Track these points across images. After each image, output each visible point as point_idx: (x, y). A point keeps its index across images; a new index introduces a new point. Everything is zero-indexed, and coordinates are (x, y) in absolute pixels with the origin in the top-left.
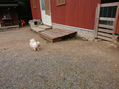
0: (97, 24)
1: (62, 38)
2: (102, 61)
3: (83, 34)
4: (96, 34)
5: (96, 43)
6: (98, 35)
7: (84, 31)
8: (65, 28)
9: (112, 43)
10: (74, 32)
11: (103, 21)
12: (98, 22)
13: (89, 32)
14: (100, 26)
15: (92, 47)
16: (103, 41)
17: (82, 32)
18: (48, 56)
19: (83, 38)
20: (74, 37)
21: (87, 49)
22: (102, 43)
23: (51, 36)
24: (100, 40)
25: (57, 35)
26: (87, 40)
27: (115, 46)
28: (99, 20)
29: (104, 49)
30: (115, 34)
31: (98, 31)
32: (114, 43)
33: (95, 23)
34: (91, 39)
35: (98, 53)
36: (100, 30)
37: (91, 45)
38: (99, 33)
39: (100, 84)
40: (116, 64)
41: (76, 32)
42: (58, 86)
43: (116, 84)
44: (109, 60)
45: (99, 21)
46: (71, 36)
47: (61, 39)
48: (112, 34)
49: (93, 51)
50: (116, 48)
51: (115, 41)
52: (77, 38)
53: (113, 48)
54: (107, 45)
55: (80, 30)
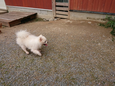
0: (54, 3)
1: (21, 21)
2: (60, 35)
3: (43, 15)
4: (55, 14)
6: (56, 14)
7: (43, 11)
8: (23, 10)
9: (68, 20)
10: (34, 13)
13: (49, 12)
14: (57, 5)
15: (52, 26)
16: (62, 19)
17: (42, 13)
18: (4, 41)
19: (44, 19)
20: (35, 19)
21: (47, 28)
22: (60, 21)
23: (6, 19)
24: (58, 19)
25: (15, 18)
26: (48, 21)
27: (71, 22)
29: (62, 25)
30: (70, 11)
31: (56, 10)
32: (70, 19)
33: (52, 2)
35: (57, 29)
36: (58, 8)
38: (57, 12)
39: (60, 53)
40: (72, 35)
41: (36, 14)
42: (18, 65)
43: (72, 50)
44: (67, 34)
46: (31, 18)
47: (21, 23)
48: (67, 11)
49: (53, 29)
50: (71, 23)
51: (71, 18)
52: (38, 20)
53: (69, 23)
54: (64, 22)
55: (40, 11)
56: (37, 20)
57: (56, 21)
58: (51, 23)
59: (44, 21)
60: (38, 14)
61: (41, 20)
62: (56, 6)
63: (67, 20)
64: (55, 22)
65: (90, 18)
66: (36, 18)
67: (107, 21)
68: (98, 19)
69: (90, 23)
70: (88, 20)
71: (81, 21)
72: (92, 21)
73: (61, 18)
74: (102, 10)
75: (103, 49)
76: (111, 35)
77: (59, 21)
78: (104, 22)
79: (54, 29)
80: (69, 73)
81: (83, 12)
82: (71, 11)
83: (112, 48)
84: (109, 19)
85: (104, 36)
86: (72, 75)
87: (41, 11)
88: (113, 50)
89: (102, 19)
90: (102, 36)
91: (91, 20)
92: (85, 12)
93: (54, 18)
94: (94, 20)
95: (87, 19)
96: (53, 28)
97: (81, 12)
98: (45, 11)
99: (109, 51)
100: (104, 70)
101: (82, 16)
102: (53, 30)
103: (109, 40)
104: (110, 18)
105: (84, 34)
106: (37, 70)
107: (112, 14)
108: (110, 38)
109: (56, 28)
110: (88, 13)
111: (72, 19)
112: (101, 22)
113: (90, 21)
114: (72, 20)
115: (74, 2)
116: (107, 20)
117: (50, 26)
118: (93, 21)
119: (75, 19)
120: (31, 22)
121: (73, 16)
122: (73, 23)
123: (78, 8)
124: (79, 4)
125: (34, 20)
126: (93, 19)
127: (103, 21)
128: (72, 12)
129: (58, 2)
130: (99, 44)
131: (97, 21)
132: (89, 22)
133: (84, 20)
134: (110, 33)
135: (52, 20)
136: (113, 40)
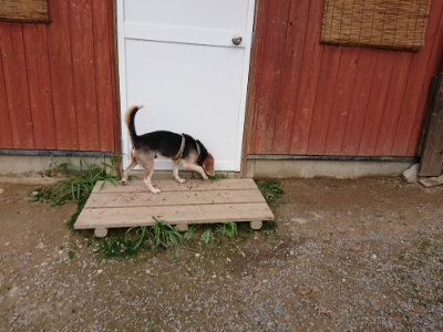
67: (62, 178)
68: (27, 175)
72: (6, 183)
74: (31, 141)
78: (51, 181)
83: (60, 293)
84: (65, 169)
85: (41, 246)
88: (61, 298)
89: (41, 173)
90: (33, 247)
91: (2, 180)
99: (44, 314)
103: (57, 260)
104: (69, 167)
107: (69, 154)
108: (61, 248)
112: (43, 182)
116: (59, 174)
118: (11, 184)
126: (7, 176)
127: (46, 178)
131: (25, 180)
134: (67, 224)
136: (71, 255)
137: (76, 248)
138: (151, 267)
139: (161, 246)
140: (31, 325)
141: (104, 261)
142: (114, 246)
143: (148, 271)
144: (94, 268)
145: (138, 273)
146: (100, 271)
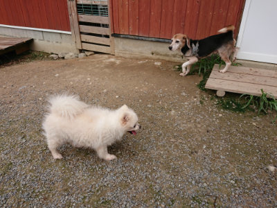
0: (73, 15)
2: (89, 94)
3: (50, 43)
4: (79, 41)
5: (82, 62)
6: (82, 42)
7: (49, 35)
9: (112, 56)
10: (25, 41)
11: (84, 5)
12: (75, 9)
13: (64, 36)
14: (81, 20)
15: (71, 71)
16: (96, 55)
17: (46, 39)
19: (52, 54)
21: (59, 77)
22: (93, 58)
24: (90, 53)
26: (63, 58)
27: (118, 62)
28: (77, 5)
29: (96, 70)
30: (112, 35)
31: (81, 33)
32: (116, 54)
33: (70, 13)
34: (71, 54)
35: (83, 81)
36: (85, 28)
37: (69, 66)
38: (85, 38)
40: (117, 94)
41: (31, 42)
44: (105, 91)
45: (77, 8)
46: (17, 54)
48: (107, 36)
49: (73, 79)
50: (119, 65)
51: (117, 52)
52: (36, 56)
53: (112, 65)
54: (102, 62)
55: (41, 34)
56: (35, 58)
57: (84, 58)
58: (69, 65)
59: (53, 58)
60: (37, 41)
61: (45, 56)
62: (81, 23)
63: (109, 58)
64: (80, 60)
65: (157, 54)
66: (32, 51)
68: (174, 56)
69: (159, 64)
70: (154, 56)
71: (140, 60)
72: (163, 60)
73: (96, 53)
75: (179, 122)
76: (198, 91)
77: (91, 59)
79: (76, 79)
80: (98, 190)
81: (142, 40)
82: (115, 35)
83: (198, 120)
85: (184, 94)
86: (103, 193)
87: (44, 34)
88: (199, 123)
89: (182, 56)
90: (179, 93)
91: (161, 58)
92: (145, 40)
93: (78, 51)
94: (167, 59)
95: (151, 55)
96: (72, 77)
97: (138, 39)
98: (54, 35)
99: (191, 128)
100: (176, 172)
101: (140, 49)
102: (74, 81)
103: (194, 103)
105: (144, 90)
106: (18, 190)
108: (195, 97)
109: (80, 76)
110: (152, 41)
111: (121, 55)
113: (158, 60)
114: (121, 57)
115: (121, 15)
117: (67, 72)
118: (165, 60)
119: (127, 56)
120: (18, 63)
121: (120, 47)
122: (121, 64)
123: (131, 30)
124: (131, 21)
125: (26, 57)
128: (119, 39)
129: (84, 14)
130: (173, 112)
131: (173, 59)
132: (156, 63)
133: (146, 58)
134: (197, 86)
135: (74, 56)
136: (201, 102)
137: (203, 99)
138: (256, 122)
139: (262, 111)
140: (185, 130)
141: (222, 110)
142: (228, 103)
143: (254, 124)
144: (216, 113)
145: (247, 123)
146: (220, 115)
